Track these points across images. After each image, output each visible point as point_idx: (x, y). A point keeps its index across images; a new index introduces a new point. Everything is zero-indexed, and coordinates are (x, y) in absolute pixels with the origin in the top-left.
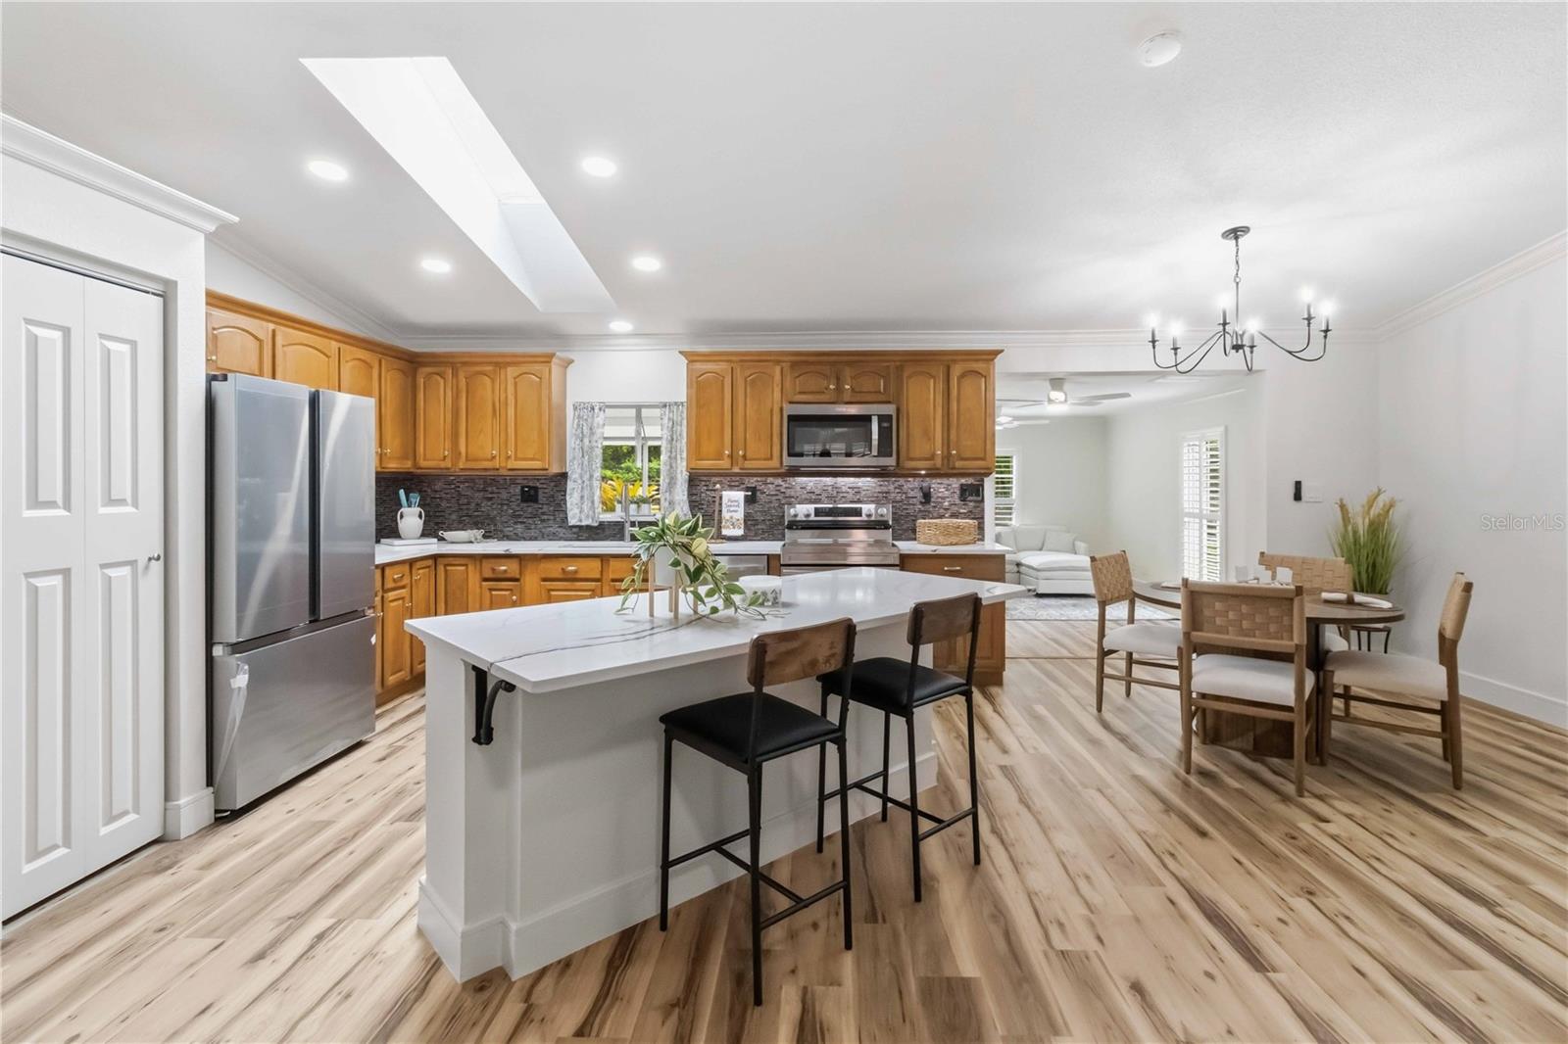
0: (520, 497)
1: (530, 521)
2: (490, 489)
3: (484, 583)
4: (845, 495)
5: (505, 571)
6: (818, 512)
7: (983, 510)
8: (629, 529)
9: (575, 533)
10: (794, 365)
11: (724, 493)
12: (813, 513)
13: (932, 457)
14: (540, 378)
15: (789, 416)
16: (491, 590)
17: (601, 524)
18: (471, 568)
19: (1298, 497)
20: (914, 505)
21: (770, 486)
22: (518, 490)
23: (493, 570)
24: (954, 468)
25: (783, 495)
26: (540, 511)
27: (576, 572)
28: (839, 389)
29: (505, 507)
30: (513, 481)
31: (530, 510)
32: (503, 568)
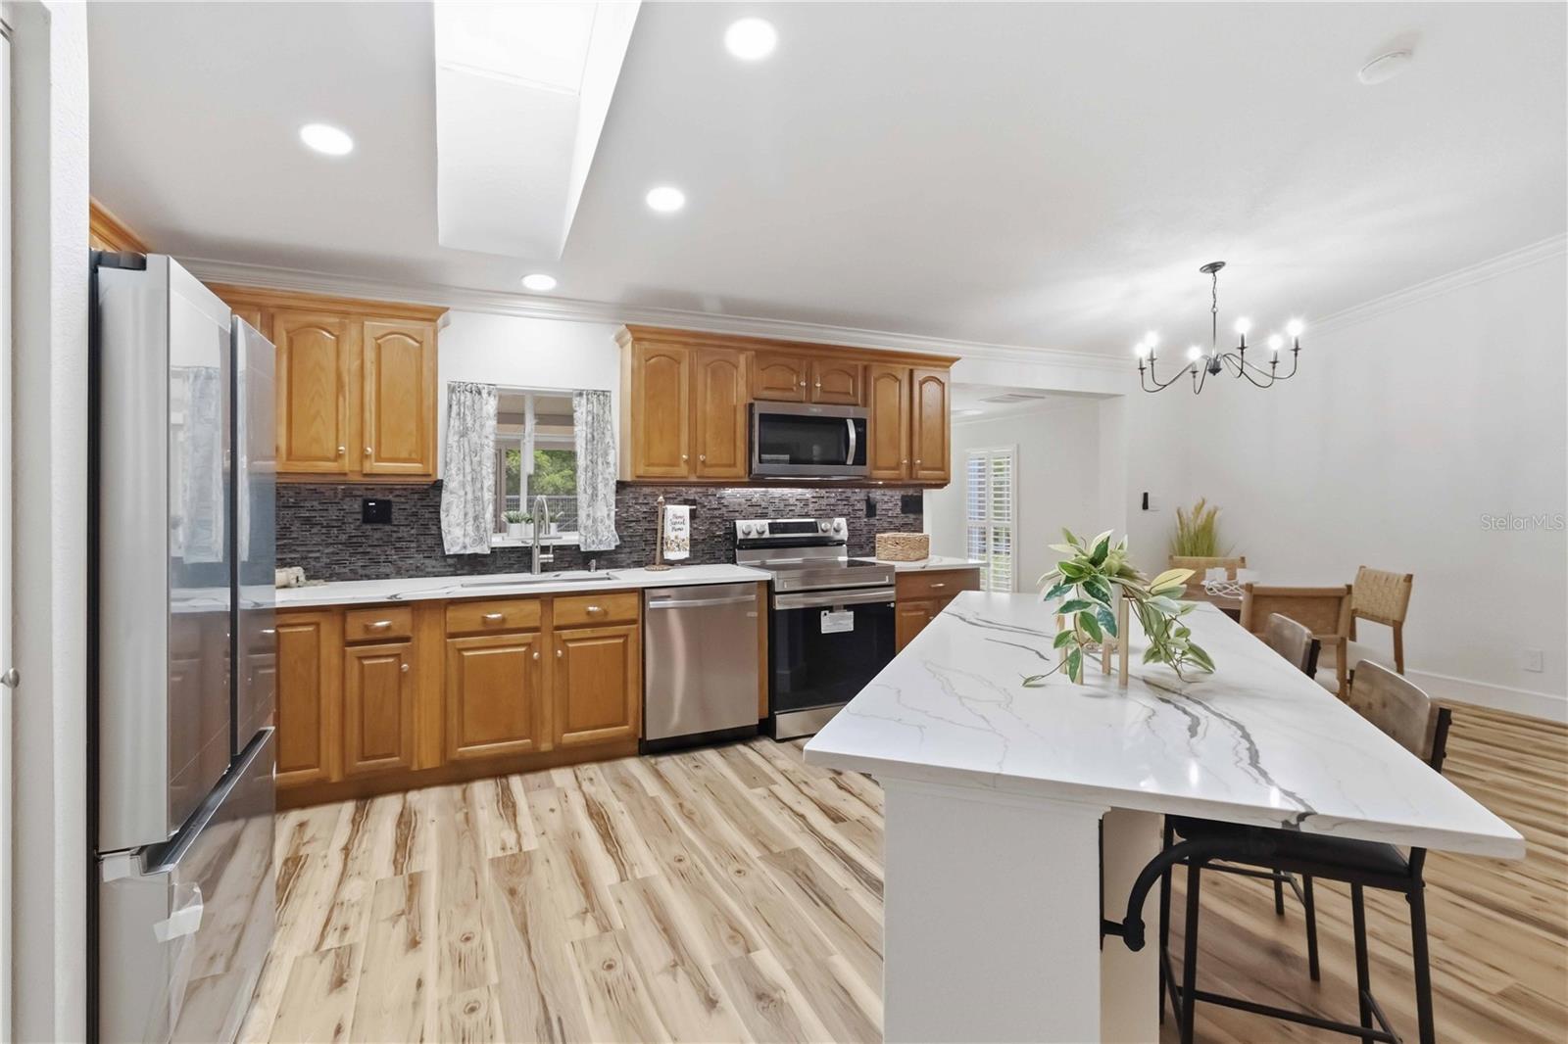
0: (360, 516)
1: (378, 550)
2: (307, 504)
3: (348, 649)
4: (793, 508)
5: (388, 628)
6: (773, 528)
7: (922, 523)
8: (539, 558)
9: (450, 566)
10: (760, 355)
11: (669, 507)
12: (767, 528)
13: (897, 467)
14: (421, 343)
15: (761, 415)
16: (360, 658)
17: (494, 550)
18: (325, 628)
19: (1145, 506)
20: (859, 518)
21: (710, 498)
22: (357, 506)
23: (367, 629)
24: (917, 479)
25: (724, 509)
26: (395, 535)
27: (503, 620)
28: (809, 388)
29: (335, 531)
30: (349, 492)
31: (377, 535)
32: (384, 623)
